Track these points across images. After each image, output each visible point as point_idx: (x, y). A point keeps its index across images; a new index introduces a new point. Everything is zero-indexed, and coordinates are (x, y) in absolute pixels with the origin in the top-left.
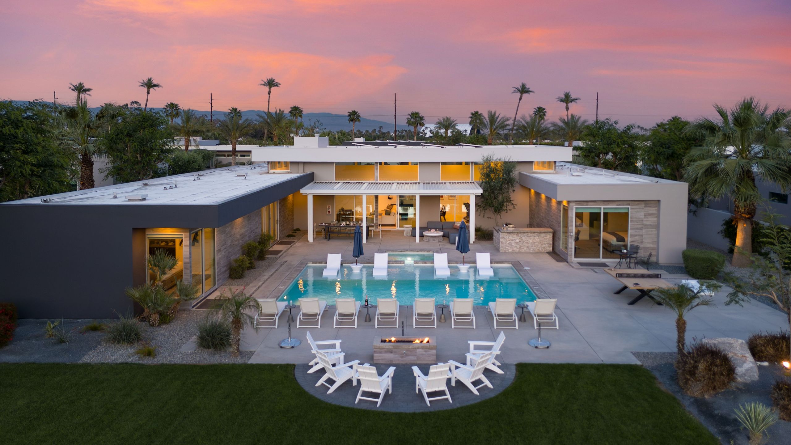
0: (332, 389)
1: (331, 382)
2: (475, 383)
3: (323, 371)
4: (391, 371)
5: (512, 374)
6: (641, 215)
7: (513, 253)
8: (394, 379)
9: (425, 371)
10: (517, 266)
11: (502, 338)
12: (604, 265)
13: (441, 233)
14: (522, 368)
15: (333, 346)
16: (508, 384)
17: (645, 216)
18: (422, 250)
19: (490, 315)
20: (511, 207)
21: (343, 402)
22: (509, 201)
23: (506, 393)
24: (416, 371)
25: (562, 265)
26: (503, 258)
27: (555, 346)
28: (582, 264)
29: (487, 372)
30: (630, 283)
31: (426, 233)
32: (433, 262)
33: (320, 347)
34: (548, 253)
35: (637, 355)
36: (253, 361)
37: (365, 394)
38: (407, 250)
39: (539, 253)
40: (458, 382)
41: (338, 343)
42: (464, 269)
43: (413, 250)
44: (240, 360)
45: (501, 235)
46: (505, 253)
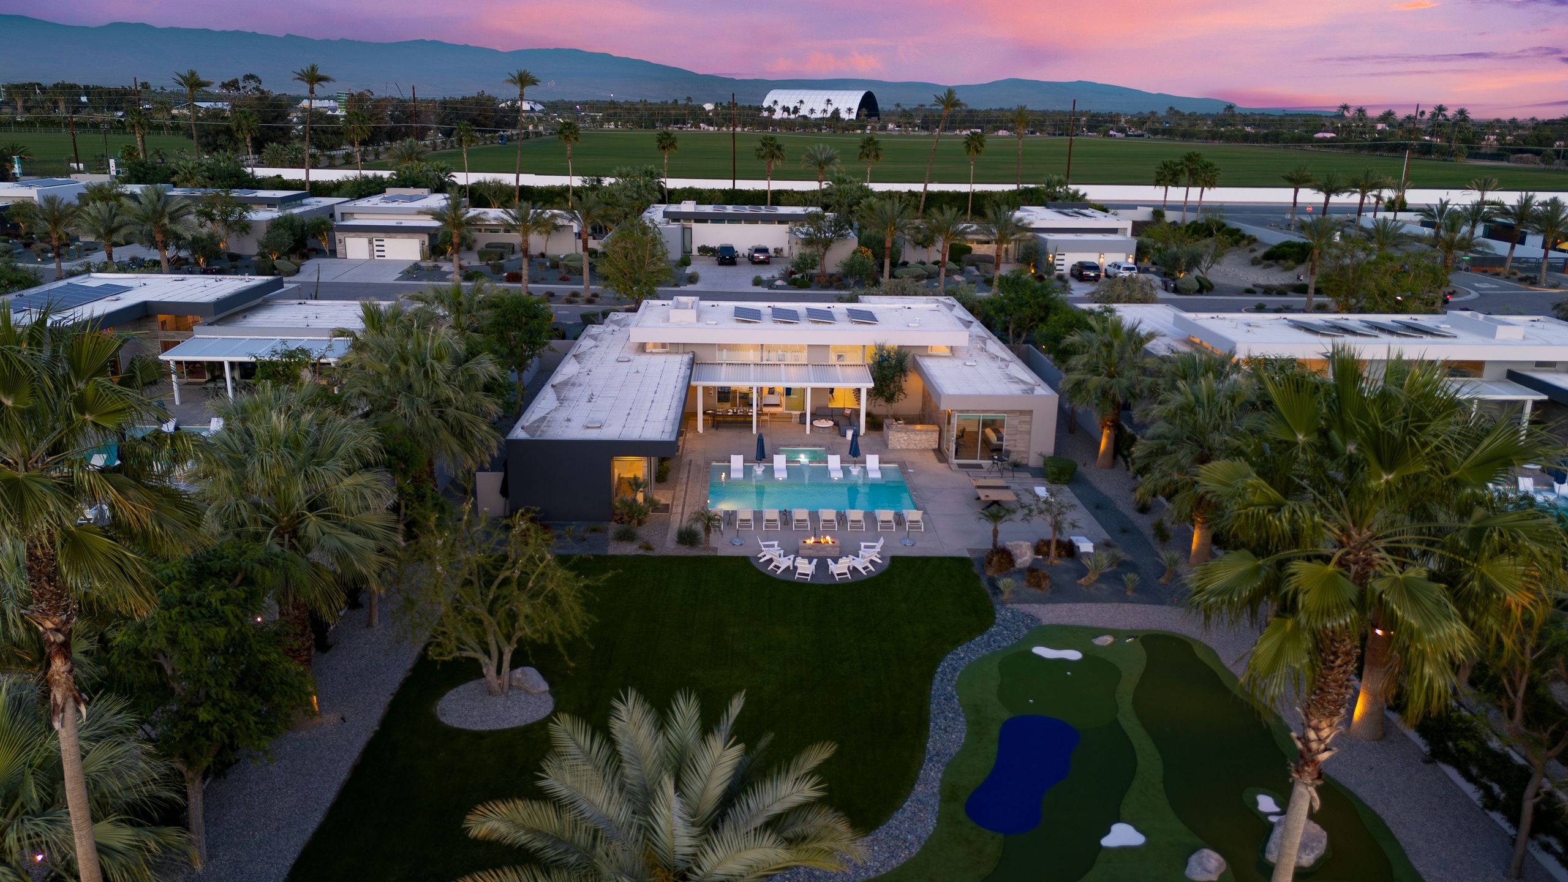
0: (779, 571)
1: (779, 568)
2: (864, 568)
3: (771, 561)
4: (815, 561)
5: (887, 563)
6: (1016, 422)
7: (902, 450)
8: (816, 566)
9: (836, 561)
10: (903, 466)
11: (882, 541)
12: (980, 466)
13: (830, 423)
14: (894, 559)
15: (773, 546)
16: (883, 569)
17: (1020, 423)
18: (814, 446)
19: (875, 520)
20: (902, 396)
21: (788, 578)
22: (901, 390)
23: (882, 574)
24: (830, 561)
25: (943, 465)
26: (892, 456)
27: (918, 544)
28: (960, 466)
29: (872, 562)
30: (982, 493)
31: (816, 423)
32: (827, 462)
33: (766, 546)
34: (934, 450)
35: (969, 550)
36: (719, 554)
37: (800, 574)
38: (799, 446)
39: (925, 450)
40: (854, 568)
41: (776, 543)
42: (855, 470)
43: (805, 446)
44: (713, 554)
45: (891, 433)
46: (894, 450)
